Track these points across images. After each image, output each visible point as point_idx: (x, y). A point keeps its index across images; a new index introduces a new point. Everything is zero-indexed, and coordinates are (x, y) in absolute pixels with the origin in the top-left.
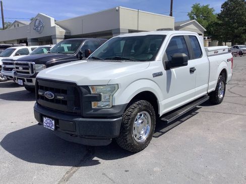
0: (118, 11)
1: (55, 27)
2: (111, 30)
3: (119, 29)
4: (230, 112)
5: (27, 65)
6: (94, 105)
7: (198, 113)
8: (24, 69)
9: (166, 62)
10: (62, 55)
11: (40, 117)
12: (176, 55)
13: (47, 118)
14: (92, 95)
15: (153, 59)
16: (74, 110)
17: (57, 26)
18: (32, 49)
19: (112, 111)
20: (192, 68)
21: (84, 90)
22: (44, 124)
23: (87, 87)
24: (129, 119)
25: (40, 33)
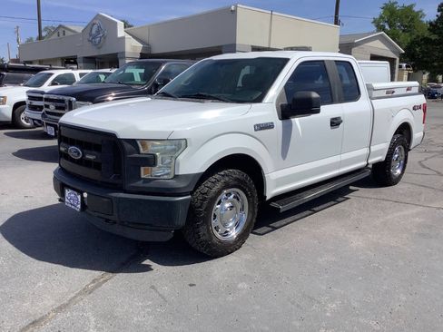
0: (234, 12)
1: (123, 38)
2: (221, 46)
3: (235, 45)
4: (408, 200)
5: (63, 101)
6: (144, 173)
7: (348, 198)
8: (57, 108)
9: (282, 106)
10: (124, 88)
11: (61, 188)
12: (300, 94)
13: (70, 191)
14: (141, 156)
15: (259, 100)
16: (111, 179)
17: (128, 36)
18: (81, 75)
19: (174, 184)
20: (336, 119)
21: (128, 147)
22: (67, 200)
23: (133, 142)
24: (204, 199)
25: (99, 48)
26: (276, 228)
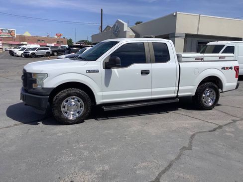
1: (126, 31)
6: (34, 86)
9: (105, 63)
14: (32, 79)
19: (42, 91)
20: (145, 71)
23: (31, 74)
26: (109, 119)
